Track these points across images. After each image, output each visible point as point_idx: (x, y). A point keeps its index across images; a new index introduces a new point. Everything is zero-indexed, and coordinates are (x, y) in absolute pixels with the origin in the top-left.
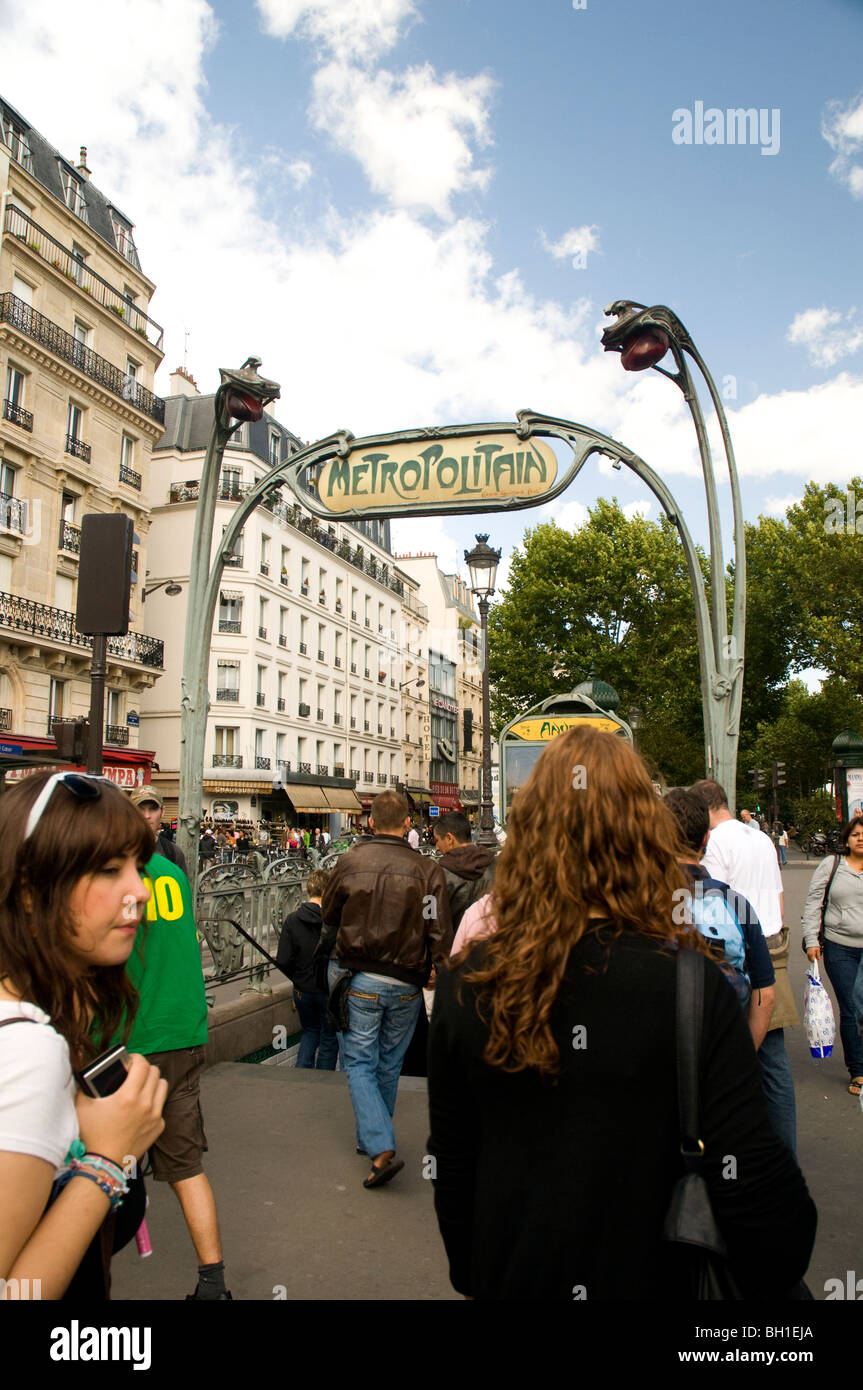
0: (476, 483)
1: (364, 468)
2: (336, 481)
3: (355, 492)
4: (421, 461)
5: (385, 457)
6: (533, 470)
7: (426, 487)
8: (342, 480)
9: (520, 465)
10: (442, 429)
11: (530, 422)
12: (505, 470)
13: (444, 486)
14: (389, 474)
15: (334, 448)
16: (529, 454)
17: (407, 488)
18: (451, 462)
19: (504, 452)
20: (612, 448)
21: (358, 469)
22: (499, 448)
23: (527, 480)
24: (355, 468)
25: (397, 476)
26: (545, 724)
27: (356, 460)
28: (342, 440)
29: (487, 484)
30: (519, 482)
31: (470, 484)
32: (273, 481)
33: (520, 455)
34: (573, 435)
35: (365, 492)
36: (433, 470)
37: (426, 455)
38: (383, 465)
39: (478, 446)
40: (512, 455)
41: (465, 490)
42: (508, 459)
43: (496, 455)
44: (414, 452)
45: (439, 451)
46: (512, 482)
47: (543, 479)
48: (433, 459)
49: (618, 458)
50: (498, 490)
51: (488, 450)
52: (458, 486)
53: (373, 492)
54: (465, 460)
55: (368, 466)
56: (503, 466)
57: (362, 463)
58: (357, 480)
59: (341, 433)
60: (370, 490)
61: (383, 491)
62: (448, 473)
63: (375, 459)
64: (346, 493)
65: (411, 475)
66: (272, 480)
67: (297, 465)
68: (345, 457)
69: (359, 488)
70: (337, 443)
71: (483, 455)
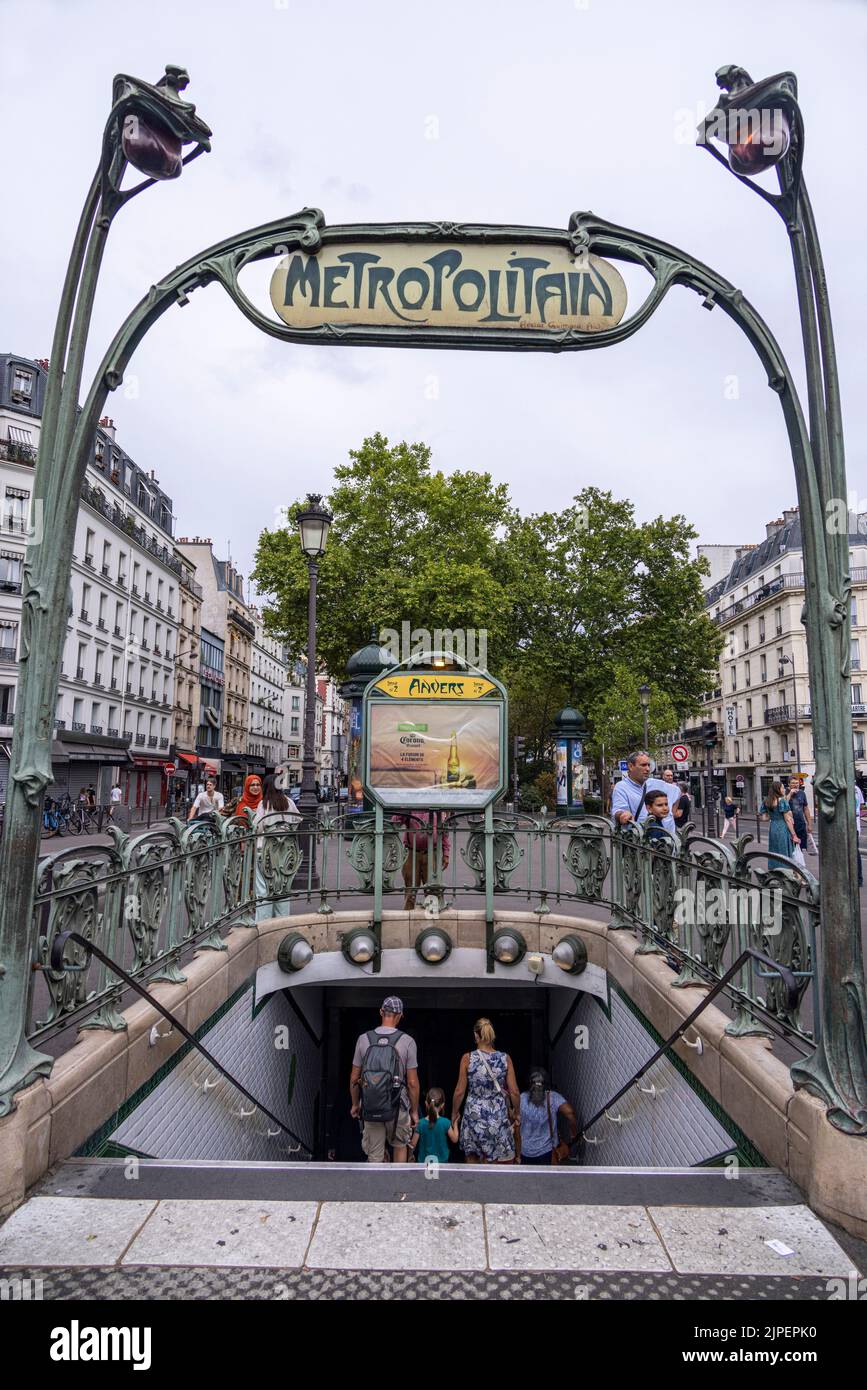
0: (511, 308)
1: (343, 272)
2: (298, 283)
3: (328, 303)
4: (429, 271)
5: (376, 259)
6: (593, 298)
7: (437, 306)
8: (307, 283)
9: (574, 290)
10: (463, 227)
11: (592, 232)
12: (554, 294)
13: (463, 307)
14: (380, 283)
15: (298, 236)
16: (587, 276)
17: (407, 305)
18: (474, 277)
19: (550, 270)
20: (703, 277)
21: (331, 272)
22: (545, 264)
23: (585, 311)
24: (327, 270)
25: (392, 287)
26: (415, 681)
27: (329, 258)
28: (310, 224)
29: (528, 311)
30: (574, 312)
31: (503, 308)
32: (199, 271)
33: (574, 277)
34: (653, 254)
35: (344, 305)
36: (447, 285)
37: (436, 263)
38: (370, 269)
39: (514, 257)
40: (563, 275)
41: (494, 315)
42: (557, 280)
43: (538, 273)
44: (419, 257)
45: (456, 259)
46: (564, 311)
47: (608, 312)
48: (446, 269)
49: (712, 294)
50: (543, 320)
51: (530, 265)
52: (485, 310)
53: (357, 305)
54: (494, 275)
55: (348, 268)
56: (550, 289)
57: (338, 263)
58: (331, 287)
59: (309, 214)
60: (351, 302)
61: (371, 305)
62: (469, 292)
63: (359, 260)
64: (315, 303)
65: (413, 290)
66: (197, 269)
67: (238, 251)
68: (313, 251)
69: (336, 297)
70: (302, 228)
71: (521, 272)
